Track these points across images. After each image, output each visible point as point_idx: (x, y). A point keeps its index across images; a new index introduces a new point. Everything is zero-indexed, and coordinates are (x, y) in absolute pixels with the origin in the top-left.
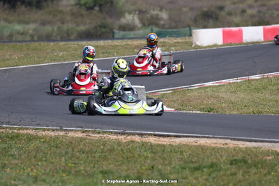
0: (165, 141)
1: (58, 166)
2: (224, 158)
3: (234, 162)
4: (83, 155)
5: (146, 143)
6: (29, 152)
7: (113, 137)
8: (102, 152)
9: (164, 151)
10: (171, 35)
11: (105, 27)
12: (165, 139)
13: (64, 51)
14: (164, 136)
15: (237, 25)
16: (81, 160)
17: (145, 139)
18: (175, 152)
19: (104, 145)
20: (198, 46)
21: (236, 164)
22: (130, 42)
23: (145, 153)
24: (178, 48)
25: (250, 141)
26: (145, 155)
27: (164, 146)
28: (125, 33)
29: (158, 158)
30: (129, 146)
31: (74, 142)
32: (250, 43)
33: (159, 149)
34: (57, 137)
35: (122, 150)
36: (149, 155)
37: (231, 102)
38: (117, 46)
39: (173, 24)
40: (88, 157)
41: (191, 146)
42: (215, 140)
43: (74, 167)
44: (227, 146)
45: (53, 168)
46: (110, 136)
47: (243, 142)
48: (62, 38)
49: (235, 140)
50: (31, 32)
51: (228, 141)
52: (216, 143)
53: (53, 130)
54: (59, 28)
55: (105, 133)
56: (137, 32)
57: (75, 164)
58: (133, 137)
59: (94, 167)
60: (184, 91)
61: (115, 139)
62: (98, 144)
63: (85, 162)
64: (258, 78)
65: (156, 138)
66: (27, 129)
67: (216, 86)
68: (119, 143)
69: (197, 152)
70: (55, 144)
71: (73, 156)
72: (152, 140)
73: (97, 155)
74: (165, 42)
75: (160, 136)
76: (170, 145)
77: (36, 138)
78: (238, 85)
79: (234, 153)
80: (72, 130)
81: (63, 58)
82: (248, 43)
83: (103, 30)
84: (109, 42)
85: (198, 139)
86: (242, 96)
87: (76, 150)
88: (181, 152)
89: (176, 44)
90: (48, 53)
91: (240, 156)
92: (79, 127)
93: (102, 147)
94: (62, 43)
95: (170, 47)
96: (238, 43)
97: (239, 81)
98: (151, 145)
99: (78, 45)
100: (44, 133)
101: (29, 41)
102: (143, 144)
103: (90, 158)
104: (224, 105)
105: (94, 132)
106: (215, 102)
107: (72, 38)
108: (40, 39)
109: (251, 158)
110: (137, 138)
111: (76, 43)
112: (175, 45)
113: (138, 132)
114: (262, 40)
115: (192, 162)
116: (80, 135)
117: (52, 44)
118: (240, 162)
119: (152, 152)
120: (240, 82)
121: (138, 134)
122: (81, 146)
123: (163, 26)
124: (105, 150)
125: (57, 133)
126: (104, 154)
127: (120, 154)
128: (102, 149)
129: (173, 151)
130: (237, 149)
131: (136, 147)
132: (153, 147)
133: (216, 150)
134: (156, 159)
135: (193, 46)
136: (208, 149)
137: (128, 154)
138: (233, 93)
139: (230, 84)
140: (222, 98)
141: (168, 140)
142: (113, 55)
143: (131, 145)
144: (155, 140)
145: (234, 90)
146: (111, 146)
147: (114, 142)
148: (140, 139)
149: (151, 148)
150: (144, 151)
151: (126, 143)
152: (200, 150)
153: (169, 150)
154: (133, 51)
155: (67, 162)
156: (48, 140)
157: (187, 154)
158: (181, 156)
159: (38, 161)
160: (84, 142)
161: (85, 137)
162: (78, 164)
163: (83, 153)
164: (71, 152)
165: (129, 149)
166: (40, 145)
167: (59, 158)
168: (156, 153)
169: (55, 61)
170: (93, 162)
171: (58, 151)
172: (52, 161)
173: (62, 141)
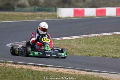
0: (40, 69)
5: (29, 70)
7: (11, 65)
8: (4, 74)
9: (39, 74)
10: (45, 11)
14: (39, 66)
19: (5, 70)
20: (60, 17)
22: (23, 13)
24: (49, 18)
25: (88, 71)
27: (39, 72)
28: (20, 8)
33: (36, 73)
35: (15, 73)
36: (31, 77)
37: (77, 49)
38: (16, 15)
39: (47, 5)
41: (55, 72)
42: (68, 69)
46: (9, 65)
47: (84, 72)
49: (79, 70)
51: (75, 71)
52: (68, 72)
55: (6, 62)
56: (27, 8)
58: (22, 66)
61: (12, 67)
62: (2, 69)
64: (92, 36)
67: (69, 39)
68: (14, 69)
72: (33, 68)
73: (1, 75)
74: (42, 14)
75: (37, 66)
76: (43, 71)
78: (81, 40)
79: (78, 77)
82: (87, 17)
83: (9, 6)
84: (11, 13)
85: (59, 69)
86: (83, 45)
93: (4, 71)
95: (44, 17)
96: (82, 17)
97: (82, 37)
102: (28, 70)
105: (0, 62)
106: (68, 48)
110: (24, 67)
112: (47, 16)
114: (95, 15)
119: (33, 75)
120: (83, 38)
121: (25, 64)
123: (41, 6)
124: (6, 72)
126: (5, 75)
127: (15, 75)
128: (4, 72)
129: (44, 75)
130: (81, 75)
131: (24, 71)
132: (33, 72)
133: (68, 75)
134: (35, 79)
135: (57, 17)
136: (64, 75)
137: (19, 75)
138: (78, 44)
139: (77, 39)
140: (72, 46)
141: (41, 68)
142: (14, 20)
143: (21, 70)
144: (34, 68)
145: (79, 42)
146: (10, 70)
147: (11, 68)
148: (26, 67)
149: (32, 73)
150: (28, 74)
151: (18, 69)
152: (60, 75)
153: (42, 74)
154: (25, 18)
157: (52, 77)
165: (19, 72)
168: (35, 76)
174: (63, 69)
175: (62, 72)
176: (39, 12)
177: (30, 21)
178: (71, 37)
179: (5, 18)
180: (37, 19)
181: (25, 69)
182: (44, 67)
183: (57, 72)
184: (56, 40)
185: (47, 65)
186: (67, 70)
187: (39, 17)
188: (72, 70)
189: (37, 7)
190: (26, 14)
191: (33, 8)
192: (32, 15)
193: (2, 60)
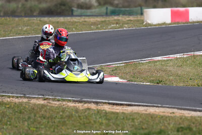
0: (118, 109)
1: (21, 130)
2: (172, 125)
3: (180, 130)
4: (44, 121)
5: (102, 111)
7: (71, 104)
8: (61, 118)
9: (117, 118)
10: (124, 14)
11: (64, 5)
12: (118, 107)
13: (28, 26)
14: (117, 104)
15: (184, 6)
16: (42, 125)
17: (100, 107)
18: (127, 120)
19: (63, 112)
20: (149, 24)
21: (182, 131)
22: (87, 19)
23: (100, 120)
24: (130, 25)
25: (195, 111)
26: (100, 121)
27: (117, 113)
28: (83, 11)
29: (111, 124)
30: (86, 113)
31: (36, 108)
32: (195, 22)
33: (112, 116)
34: (21, 104)
35: (79, 116)
36: (104, 122)
37: (178, 75)
38: (76, 22)
39: (126, 4)
40: (48, 122)
41: (142, 114)
43: (36, 131)
44: (174, 115)
45: (17, 132)
46: (68, 104)
47: (189, 112)
48: (25, 14)
49: (181, 109)
51: (176, 110)
52: (164, 112)
53: (17, 97)
54: (23, 5)
55: (64, 100)
56: (93, 10)
57: (37, 128)
58: (89, 105)
59: (54, 131)
60: (136, 65)
61: (74, 107)
62: (58, 111)
63: (46, 127)
65: (110, 106)
67: (164, 60)
68: (77, 110)
69: (147, 119)
70: (19, 110)
71: (35, 120)
72: (107, 108)
73: (57, 120)
74: (119, 20)
75: (114, 104)
76: (123, 113)
78: (184, 60)
79: (180, 121)
80: (35, 98)
82: (194, 22)
83: (63, 7)
84: (69, 19)
85: (148, 108)
86: (188, 69)
87: (38, 115)
88: (133, 119)
89: (129, 22)
90: (13, 28)
91: (185, 125)
92: (41, 95)
93: (61, 113)
94: (27, 19)
95: (123, 24)
96: (184, 22)
97: (185, 56)
98: (106, 113)
99: (40, 20)
100: (9, 100)
102: (99, 112)
103: (50, 123)
104: (171, 78)
105: (54, 100)
106: (163, 75)
107: (35, 14)
108: (6, 14)
109: (196, 126)
110: (93, 106)
111: (39, 19)
113: (94, 100)
115: (143, 128)
116: (42, 102)
118: (186, 129)
119: (107, 119)
120: (187, 57)
121: (94, 102)
122: (43, 112)
123: (117, 6)
124: (64, 116)
125: (21, 100)
126: (63, 120)
127: (78, 120)
128: (61, 115)
129: (125, 118)
130: (183, 117)
131: (92, 114)
132: (108, 114)
133: (164, 118)
134: (110, 125)
135: (144, 23)
136: (157, 117)
137: (85, 120)
138: (179, 66)
139: (177, 59)
140: (170, 71)
141: (121, 108)
142: (72, 31)
143: (88, 111)
144: (109, 108)
145: (180, 64)
146: (69, 112)
147: (72, 109)
148: (95, 107)
149: (105, 115)
150: (100, 118)
151: (82, 110)
152: (150, 118)
153: (122, 118)
154: (90, 27)
155: (29, 126)
156: (12, 106)
157: (139, 121)
158: (133, 123)
159: (4, 125)
160: (45, 108)
161: (46, 104)
162: (40, 128)
163: (44, 118)
164: (33, 117)
165: (85, 115)
166: (5, 110)
167: (22, 122)
168: (110, 120)
169: (19, 34)
170: (53, 127)
171: (21, 116)
172: (16, 125)
173: (25, 107)
174: (155, 108)
176: (113, 16)
177: (99, 31)
179: (58, 27)
180: (110, 29)
181: (94, 110)
182: (125, 106)
183: (145, 114)
184: (143, 62)
185: (129, 102)
186: (162, 110)
187: (115, 25)
188: (171, 110)
189: (110, 8)
190: (92, 20)
191: (103, 9)
192: (102, 22)
193: (57, 96)
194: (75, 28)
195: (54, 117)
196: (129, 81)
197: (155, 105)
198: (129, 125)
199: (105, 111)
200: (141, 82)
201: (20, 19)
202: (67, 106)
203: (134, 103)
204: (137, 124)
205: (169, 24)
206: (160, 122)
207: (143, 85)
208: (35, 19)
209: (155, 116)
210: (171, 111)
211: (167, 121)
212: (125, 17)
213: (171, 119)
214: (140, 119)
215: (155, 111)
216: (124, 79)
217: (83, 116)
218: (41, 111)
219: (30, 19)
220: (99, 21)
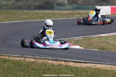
0: (79, 65)
2: (110, 75)
4: (34, 71)
5: (68, 66)
6: (4, 69)
7: (50, 62)
8: (44, 70)
9: (77, 70)
10: (83, 9)
12: (78, 64)
13: (27, 15)
14: (78, 62)
16: (32, 74)
17: (68, 64)
18: (83, 71)
19: (45, 66)
22: (62, 12)
23: (67, 71)
27: (78, 68)
30: (59, 67)
31: (29, 64)
34: (20, 61)
35: (55, 69)
37: (114, 45)
38: (55, 13)
39: (85, 4)
40: (36, 72)
41: (93, 68)
44: (112, 69)
46: (49, 61)
50: (10, 5)
51: (113, 66)
52: (106, 67)
53: (18, 57)
54: (25, 3)
55: (46, 59)
56: (66, 7)
58: (61, 62)
60: (89, 38)
61: (51, 63)
63: (34, 75)
66: (4, 56)
67: (106, 36)
68: (53, 65)
69: (95, 71)
70: (18, 64)
71: (28, 71)
72: (72, 64)
73: (41, 71)
74: (80, 12)
75: (76, 62)
76: (81, 67)
77: (9, 61)
80: (28, 57)
81: (26, 19)
83: (48, 5)
84: (51, 11)
85: (96, 64)
87: (29, 68)
88: (87, 72)
89: (86, 14)
90: (18, 16)
92: (32, 56)
93: (44, 67)
94: (26, 11)
95: (83, 15)
98: (71, 67)
99: (34, 12)
100: (13, 58)
101: (9, 9)
102: (67, 66)
103: (37, 73)
105: (40, 59)
106: (106, 45)
107: (32, 8)
108: (15, 8)
110: (63, 63)
111: (33, 11)
116: (32, 60)
117: (20, 11)
119: (71, 71)
122: (33, 66)
123: (79, 5)
124: (46, 68)
125: (20, 59)
127: (54, 71)
128: (43, 68)
129: (82, 71)
131: (63, 68)
132: (72, 68)
133: (106, 71)
137: (58, 71)
139: (114, 35)
140: (110, 43)
143: (60, 66)
144: (73, 64)
146: (49, 67)
147: (51, 65)
148: (65, 63)
149: (70, 69)
150: (67, 70)
151: (57, 65)
152: (97, 71)
153: (80, 70)
154: (63, 16)
155: (24, 75)
156: (15, 62)
157: (91, 72)
158: (87, 74)
159: (9, 74)
160: (34, 64)
161: (35, 61)
162: (30, 76)
163: (33, 70)
164: (27, 69)
165: (58, 68)
166: (10, 65)
167: (20, 72)
168: (73, 72)
169: (21, 20)
170: (39, 75)
171: (20, 69)
172: (16, 74)
173: (22, 63)
174: (101, 64)
175: (100, 67)
176: (77, 10)
177: (69, 18)
178: (109, 34)
179: (44, 16)
180: (75, 17)
181: (64, 65)
182: (82, 63)
183: (94, 68)
184: (94, 37)
185: (85, 61)
186: (105, 66)
187: (78, 15)
189: (76, 6)
190: (65, 12)
191: (72, 6)
192: (70, 13)
193: (42, 57)
194: (54, 17)
195: (39, 69)
196: (85, 48)
197: (100, 63)
198: (85, 75)
199: (71, 66)
200: (92, 49)
201: (22, 11)
202: (48, 63)
203: (88, 62)
204: (89, 74)
205: (110, 15)
206: (104, 73)
207: (94, 50)
208: (31, 11)
209: (101, 70)
210: (110, 67)
211: (108, 73)
212: (84, 11)
213: (110, 72)
214: (92, 72)
215: (101, 67)
216: (82, 47)
217: (57, 69)
218: (32, 66)
219: (28, 11)
220: (68, 13)
